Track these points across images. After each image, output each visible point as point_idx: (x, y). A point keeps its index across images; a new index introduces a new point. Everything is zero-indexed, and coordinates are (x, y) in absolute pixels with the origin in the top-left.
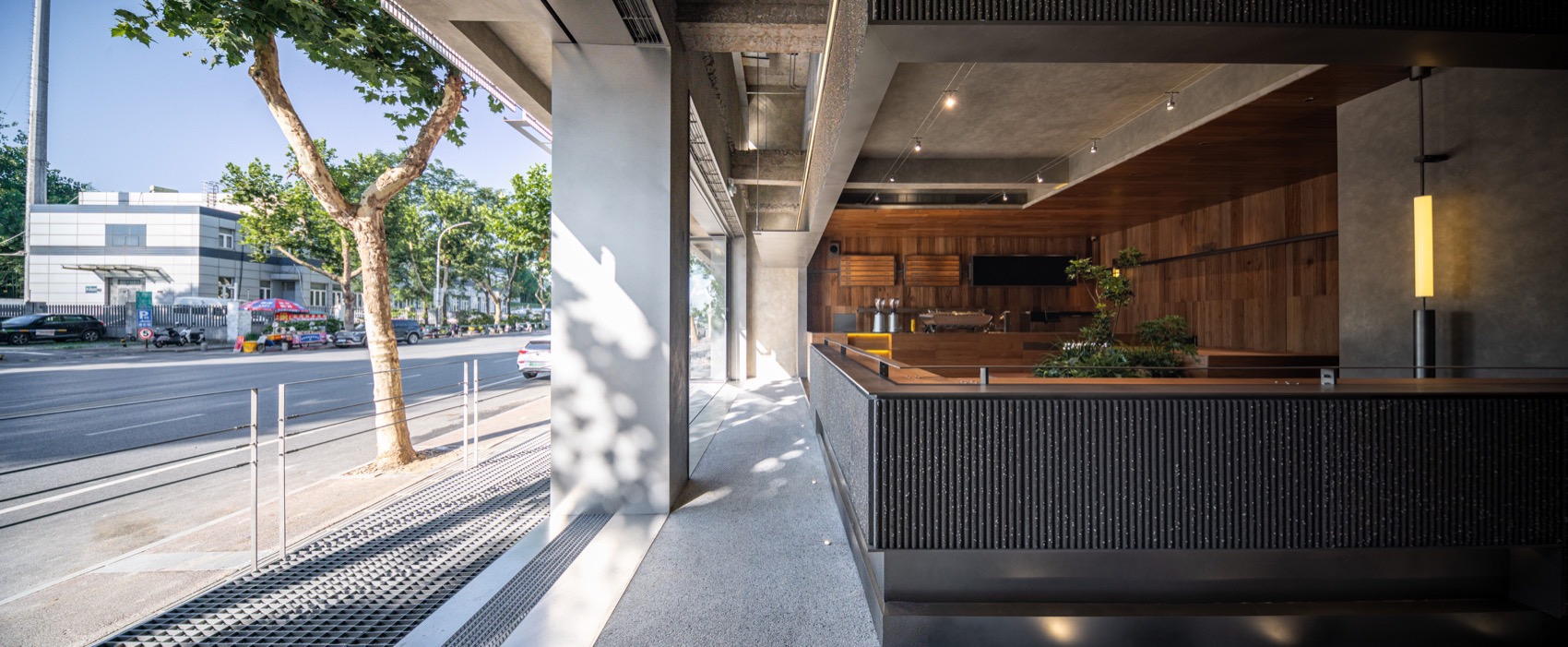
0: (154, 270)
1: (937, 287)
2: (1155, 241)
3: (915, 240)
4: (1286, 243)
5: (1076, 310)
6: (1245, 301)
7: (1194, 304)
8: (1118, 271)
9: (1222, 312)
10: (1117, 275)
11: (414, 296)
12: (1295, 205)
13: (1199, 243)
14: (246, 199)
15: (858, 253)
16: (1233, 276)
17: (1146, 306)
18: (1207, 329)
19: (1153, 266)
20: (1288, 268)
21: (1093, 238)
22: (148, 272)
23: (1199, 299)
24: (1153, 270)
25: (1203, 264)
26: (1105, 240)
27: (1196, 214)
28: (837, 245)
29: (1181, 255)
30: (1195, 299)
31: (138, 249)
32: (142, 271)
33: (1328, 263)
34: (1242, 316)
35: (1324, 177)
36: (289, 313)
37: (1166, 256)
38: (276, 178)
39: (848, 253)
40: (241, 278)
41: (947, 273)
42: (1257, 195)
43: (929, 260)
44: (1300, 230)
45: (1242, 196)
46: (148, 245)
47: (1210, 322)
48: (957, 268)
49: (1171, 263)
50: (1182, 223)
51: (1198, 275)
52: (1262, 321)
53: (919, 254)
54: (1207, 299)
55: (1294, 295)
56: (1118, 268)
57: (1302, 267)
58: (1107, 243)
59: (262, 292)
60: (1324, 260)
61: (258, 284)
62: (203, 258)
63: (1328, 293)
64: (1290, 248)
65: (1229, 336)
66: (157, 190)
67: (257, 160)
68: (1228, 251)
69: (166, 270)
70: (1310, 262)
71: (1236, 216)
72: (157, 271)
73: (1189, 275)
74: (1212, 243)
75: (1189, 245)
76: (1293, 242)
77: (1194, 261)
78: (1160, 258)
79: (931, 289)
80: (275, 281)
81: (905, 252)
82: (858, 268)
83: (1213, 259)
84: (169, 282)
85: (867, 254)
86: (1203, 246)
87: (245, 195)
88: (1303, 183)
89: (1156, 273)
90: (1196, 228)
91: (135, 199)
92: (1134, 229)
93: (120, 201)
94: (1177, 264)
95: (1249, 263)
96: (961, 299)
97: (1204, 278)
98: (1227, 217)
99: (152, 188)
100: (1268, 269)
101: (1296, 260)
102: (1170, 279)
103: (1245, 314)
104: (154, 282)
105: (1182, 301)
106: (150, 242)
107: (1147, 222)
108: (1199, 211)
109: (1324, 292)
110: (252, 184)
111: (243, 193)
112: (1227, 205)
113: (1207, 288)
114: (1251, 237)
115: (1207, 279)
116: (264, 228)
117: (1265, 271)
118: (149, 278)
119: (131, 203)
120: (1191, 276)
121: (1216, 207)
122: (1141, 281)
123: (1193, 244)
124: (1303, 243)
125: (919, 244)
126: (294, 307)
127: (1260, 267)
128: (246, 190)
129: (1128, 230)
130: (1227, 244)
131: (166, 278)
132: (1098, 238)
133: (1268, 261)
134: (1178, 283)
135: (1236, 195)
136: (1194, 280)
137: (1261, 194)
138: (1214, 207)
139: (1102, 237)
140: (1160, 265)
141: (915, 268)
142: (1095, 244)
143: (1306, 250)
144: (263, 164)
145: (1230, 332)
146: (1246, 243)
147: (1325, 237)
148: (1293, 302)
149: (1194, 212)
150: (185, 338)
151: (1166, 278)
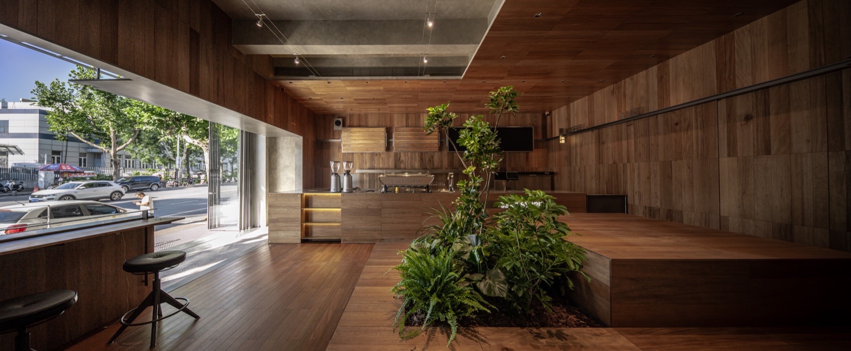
0: (13, 147)
1: (421, 153)
2: (591, 111)
3: (404, 116)
4: (718, 100)
5: (534, 171)
6: (673, 162)
7: (624, 165)
8: (563, 138)
9: (650, 175)
10: (563, 142)
11: (168, 162)
12: (728, 57)
13: (628, 109)
14: (47, 103)
15: (360, 126)
16: (661, 138)
17: (585, 167)
18: (636, 189)
19: (590, 133)
20: (720, 126)
21: (546, 113)
22: (9, 148)
23: (628, 161)
24: (590, 136)
25: (632, 128)
26: (555, 113)
27: (625, 83)
28: (341, 120)
29: (612, 121)
30: (625, 161)
31: (4, 134)
32: (6, 147)
33: (772, 117)
34: (670, 177)
35: (765, 18)
36: (70, 172)
37: (600, 124)
38: (70, 91)
39: (351, 126)
40: (66, 151)
41: (429, 141)
42: (684, 54)
43: (413, 131)
44: (734, 83)
45: (668, 58)
46: (10, 132)
47: (639, 183)
48: (436, 137)
49: (604, 129)
50: (613, 92)
51: (627, 139)
52: (692, 183)
53: (407, 126)
54: (636, 161)
55: (729, 155)
56: (564, 136)
57: (738, 124)
58: (557, 116)
59: (80, 160)
60: (767, 113)
61: (78, 155)
62: (41, 139)
63: (773, 152)
64: (723, 104)
65: (657, 197)
66: (24, 101)
67: (57, 80)
68: (655, 114)
69: (20, 147)
70: (748, 118)
71: (662, 79)
72: (15, 147)
73: (619, 139)
74: (640, 108)
75: (619, 111)
76: (727, 97)
77: (624, 125)
78: (595, 125)
79: (417, 154)
80: (89, 153)
81: (396, 125)
82: (357, 138)
83: (641, 123)
84: (22, 154)
85: (367, 126)
86: (631, 111)
87: (47, 101)
89: (592, 139)
90: (625, 96)
91: (10, 105)
92: (575, 102)
93: (2, 107)
94: (609, 131)
95: (677, 124)
96: (442, 162)
97: (633, 141)
98: (654, 81)
99: (21, 99)
100: (697, 128)
101: (730, 117)
102: (603, 143)
103: (674, 176)
104: (13, 154)
105: (614, 163)
106: (11, 130)
107: (584, 95)
108: (628, 80)
109: (768, 151)
110: (52, 94)
111: (46, 99)
112: (654, 70)
113: (636, 150)
114: (679, 96)
115: (635, 142)
116: (62, 121)
117: (694, 132)
118: (10, 151)
119: (9, 108)
120: (622, 140)
121: (643, 74)
122: (581, 146)
123: (623, 111)
124: (739, 98)
125: (407, 119)
126: (74, 169)
127: (689, 127)
128: (47, 98)
129: (571, 104)
130: (654, 107)
131: (20, 152)
132: (550, 113)
133: (697, 121)
134: (610, 146)
135: (662, 58)
136: (624, 143)
137: (688, 52)
138: (641, 73)
139: (553, 112)
140: (595, 131)
141: (402, 138)
142: (548, 118)
143: (742, 106)
144: (61, 82)
145: (659, 194)
146: (673, 103)
147: (768, 87)
148: (727, 165)
149: (623, 81)
150: (8, 188)
151: (600, 142)
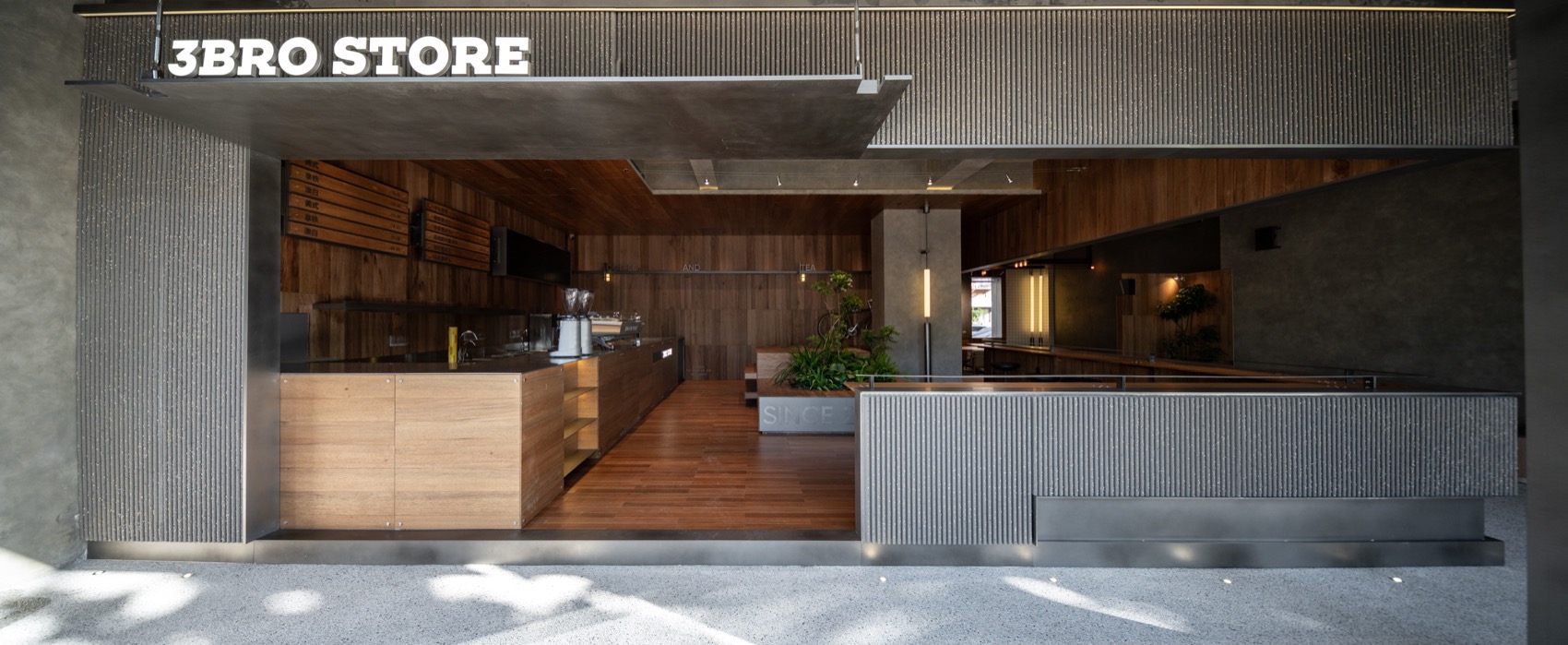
4: (747, 274)
6: (720, 311)
7: (681, 311)
12: (752, 250)
19: (643, 277)
21: (572, 236)
23: (686, 308)
24: (643, 281)
27: (683, 239)
30: (683, 307)
37: (656, 270)
42: (729, 237)
43: (457, 217)
44: (755, 266)
45: (719, 235)
47: (695, 327)
48: (487, 242)
49: (661, 277)
50: (670, 243)
52: (733, 327)
54: (693, 308)
55: (752, 309)
58: (587, 245)
64: (749, 277)
65: (710, 338)
70: (760, 288)
71: (714, 249)
73: (677, 287)
78: (650, 271)
82: (338, 200)
88: (757, 237)
89: (646, 283)
90: (684, 250)
92: (622, 237)
94: (667, 279)
97: (690, 292)
98: (708, 248)
100: (736, 289)
102: (659, 288)
105: (671, 308)
107: (635, 234)
108: (687, 237)
112: (708, 238)
113: (693, 299)
114: (725, 269)
115: (693, 293)
122: (630, 287)
124: (757, 276)
127: (731, 287)
129: (615, 237)
130: (708, 267)
133: (736, 284)
134: (667, 293)
135: (715, 233)
136: (682, 291)
138: (698, 237)
139: (580, 237)
140: (650, 277)
141: (439, 229)
149: (680, 237)
151: (656, 288)
